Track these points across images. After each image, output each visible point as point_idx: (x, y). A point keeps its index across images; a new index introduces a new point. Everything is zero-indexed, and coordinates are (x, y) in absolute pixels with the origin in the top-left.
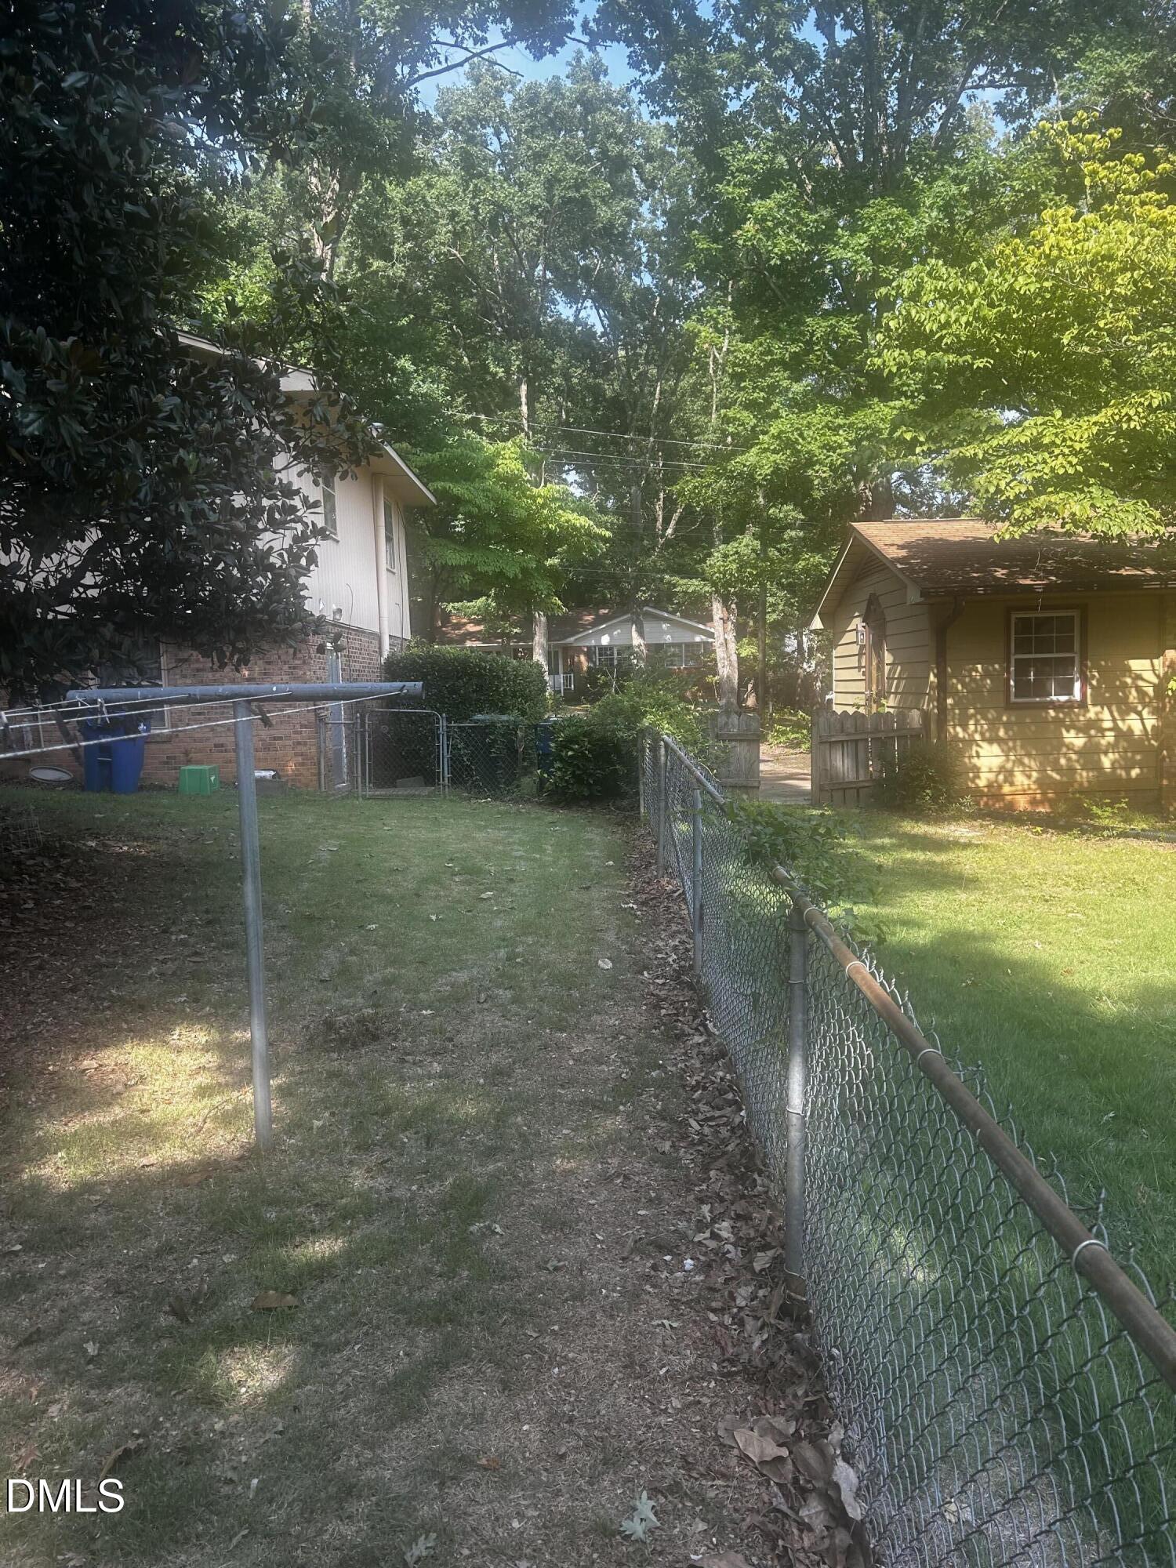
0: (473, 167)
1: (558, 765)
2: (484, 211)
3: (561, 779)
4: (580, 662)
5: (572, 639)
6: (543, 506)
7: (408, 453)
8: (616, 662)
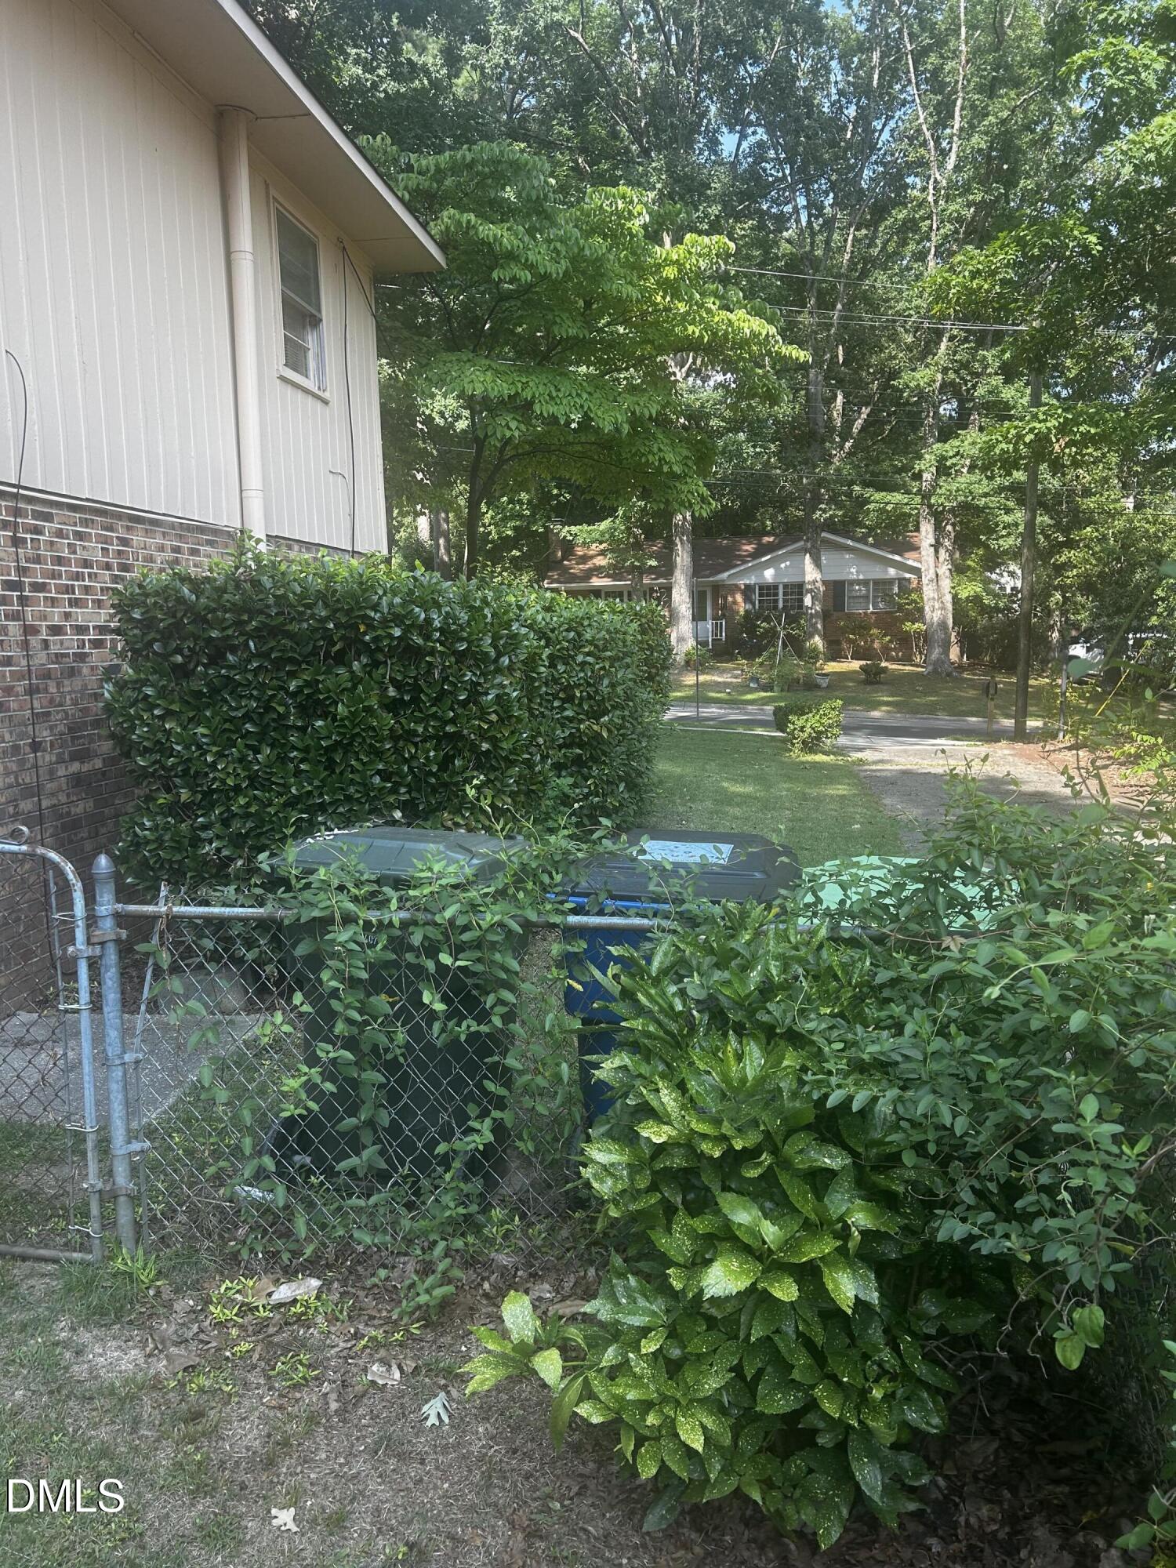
4: (735, 602)
5: (725, 575)
8: (781, 605)
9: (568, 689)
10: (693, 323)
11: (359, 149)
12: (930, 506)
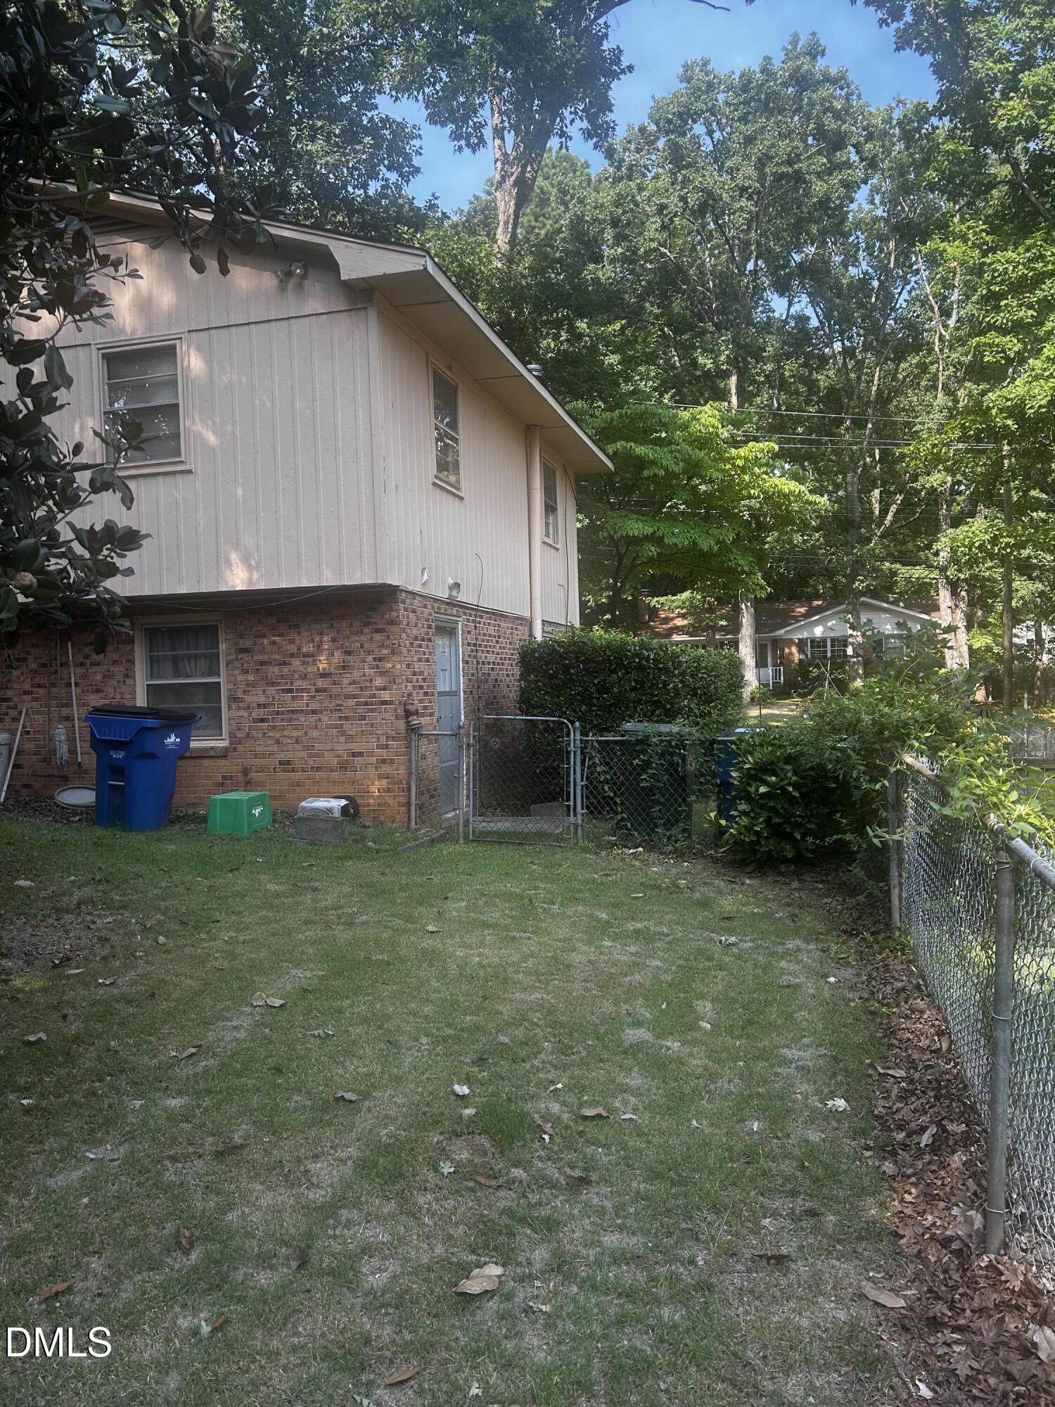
0: (682, 158)
1: (743, 806)
2: (693, 200)
3: (749, 829)
4: (791, 654)
5: (782, 631)
6: (743, 470)
7: (583, 412)
8: (829, 655)
9: (694, 690)
10: (754, 488)
11: (568, 413)
12: (947, 578)
